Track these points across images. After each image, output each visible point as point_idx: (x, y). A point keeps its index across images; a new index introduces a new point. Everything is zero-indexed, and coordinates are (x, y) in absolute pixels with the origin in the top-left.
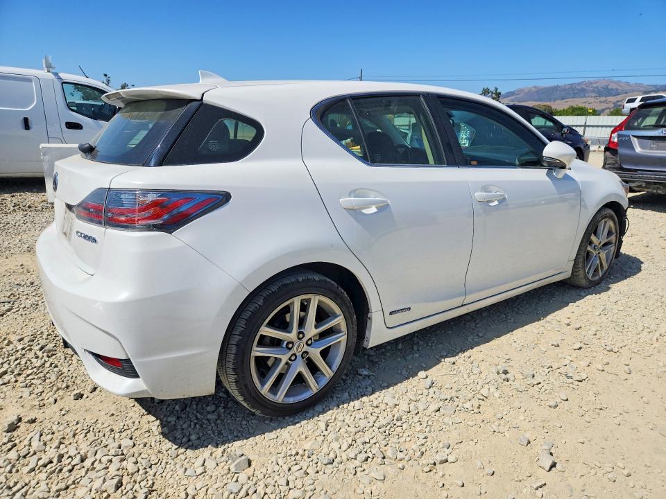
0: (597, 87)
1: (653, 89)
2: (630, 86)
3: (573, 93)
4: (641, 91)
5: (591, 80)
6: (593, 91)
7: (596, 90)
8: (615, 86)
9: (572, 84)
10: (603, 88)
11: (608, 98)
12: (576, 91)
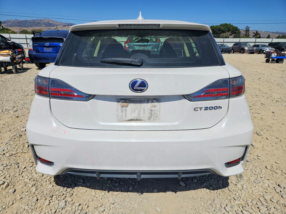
0: (45, 22)
1: (67, 24)
2: (58, 23)
3: (35, 24)
4: (62, 25)
5: (41, 19)
6: (44, 24)
7: (44, 23)
8: (52, 22)
9: (33, 20)
10: (47, 23)
11: (50, 27)
12: (36, 23)
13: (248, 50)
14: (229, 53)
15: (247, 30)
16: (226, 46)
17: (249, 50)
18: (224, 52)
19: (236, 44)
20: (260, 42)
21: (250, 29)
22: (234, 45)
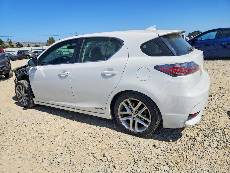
13: (32, 56)
14: (18, 60)
15: (10, 42)
16: (12, 54)
17: (34, 56)
18: (14, 59)
19: (20, 52)
20: (38, 50)
21: (12, 41)
22: (18, 53)
